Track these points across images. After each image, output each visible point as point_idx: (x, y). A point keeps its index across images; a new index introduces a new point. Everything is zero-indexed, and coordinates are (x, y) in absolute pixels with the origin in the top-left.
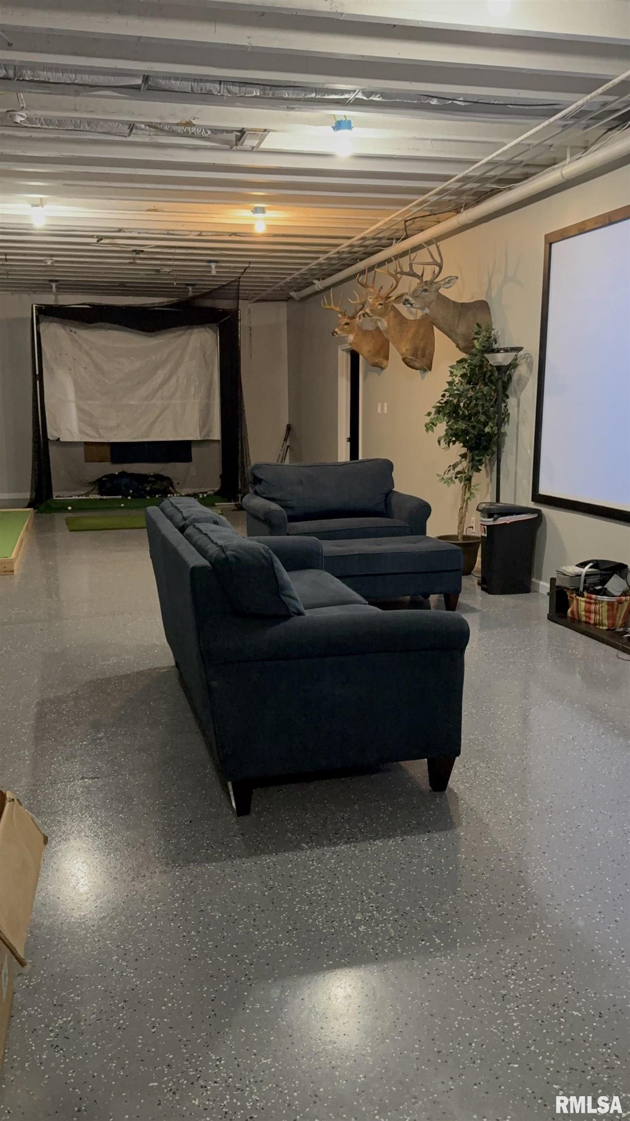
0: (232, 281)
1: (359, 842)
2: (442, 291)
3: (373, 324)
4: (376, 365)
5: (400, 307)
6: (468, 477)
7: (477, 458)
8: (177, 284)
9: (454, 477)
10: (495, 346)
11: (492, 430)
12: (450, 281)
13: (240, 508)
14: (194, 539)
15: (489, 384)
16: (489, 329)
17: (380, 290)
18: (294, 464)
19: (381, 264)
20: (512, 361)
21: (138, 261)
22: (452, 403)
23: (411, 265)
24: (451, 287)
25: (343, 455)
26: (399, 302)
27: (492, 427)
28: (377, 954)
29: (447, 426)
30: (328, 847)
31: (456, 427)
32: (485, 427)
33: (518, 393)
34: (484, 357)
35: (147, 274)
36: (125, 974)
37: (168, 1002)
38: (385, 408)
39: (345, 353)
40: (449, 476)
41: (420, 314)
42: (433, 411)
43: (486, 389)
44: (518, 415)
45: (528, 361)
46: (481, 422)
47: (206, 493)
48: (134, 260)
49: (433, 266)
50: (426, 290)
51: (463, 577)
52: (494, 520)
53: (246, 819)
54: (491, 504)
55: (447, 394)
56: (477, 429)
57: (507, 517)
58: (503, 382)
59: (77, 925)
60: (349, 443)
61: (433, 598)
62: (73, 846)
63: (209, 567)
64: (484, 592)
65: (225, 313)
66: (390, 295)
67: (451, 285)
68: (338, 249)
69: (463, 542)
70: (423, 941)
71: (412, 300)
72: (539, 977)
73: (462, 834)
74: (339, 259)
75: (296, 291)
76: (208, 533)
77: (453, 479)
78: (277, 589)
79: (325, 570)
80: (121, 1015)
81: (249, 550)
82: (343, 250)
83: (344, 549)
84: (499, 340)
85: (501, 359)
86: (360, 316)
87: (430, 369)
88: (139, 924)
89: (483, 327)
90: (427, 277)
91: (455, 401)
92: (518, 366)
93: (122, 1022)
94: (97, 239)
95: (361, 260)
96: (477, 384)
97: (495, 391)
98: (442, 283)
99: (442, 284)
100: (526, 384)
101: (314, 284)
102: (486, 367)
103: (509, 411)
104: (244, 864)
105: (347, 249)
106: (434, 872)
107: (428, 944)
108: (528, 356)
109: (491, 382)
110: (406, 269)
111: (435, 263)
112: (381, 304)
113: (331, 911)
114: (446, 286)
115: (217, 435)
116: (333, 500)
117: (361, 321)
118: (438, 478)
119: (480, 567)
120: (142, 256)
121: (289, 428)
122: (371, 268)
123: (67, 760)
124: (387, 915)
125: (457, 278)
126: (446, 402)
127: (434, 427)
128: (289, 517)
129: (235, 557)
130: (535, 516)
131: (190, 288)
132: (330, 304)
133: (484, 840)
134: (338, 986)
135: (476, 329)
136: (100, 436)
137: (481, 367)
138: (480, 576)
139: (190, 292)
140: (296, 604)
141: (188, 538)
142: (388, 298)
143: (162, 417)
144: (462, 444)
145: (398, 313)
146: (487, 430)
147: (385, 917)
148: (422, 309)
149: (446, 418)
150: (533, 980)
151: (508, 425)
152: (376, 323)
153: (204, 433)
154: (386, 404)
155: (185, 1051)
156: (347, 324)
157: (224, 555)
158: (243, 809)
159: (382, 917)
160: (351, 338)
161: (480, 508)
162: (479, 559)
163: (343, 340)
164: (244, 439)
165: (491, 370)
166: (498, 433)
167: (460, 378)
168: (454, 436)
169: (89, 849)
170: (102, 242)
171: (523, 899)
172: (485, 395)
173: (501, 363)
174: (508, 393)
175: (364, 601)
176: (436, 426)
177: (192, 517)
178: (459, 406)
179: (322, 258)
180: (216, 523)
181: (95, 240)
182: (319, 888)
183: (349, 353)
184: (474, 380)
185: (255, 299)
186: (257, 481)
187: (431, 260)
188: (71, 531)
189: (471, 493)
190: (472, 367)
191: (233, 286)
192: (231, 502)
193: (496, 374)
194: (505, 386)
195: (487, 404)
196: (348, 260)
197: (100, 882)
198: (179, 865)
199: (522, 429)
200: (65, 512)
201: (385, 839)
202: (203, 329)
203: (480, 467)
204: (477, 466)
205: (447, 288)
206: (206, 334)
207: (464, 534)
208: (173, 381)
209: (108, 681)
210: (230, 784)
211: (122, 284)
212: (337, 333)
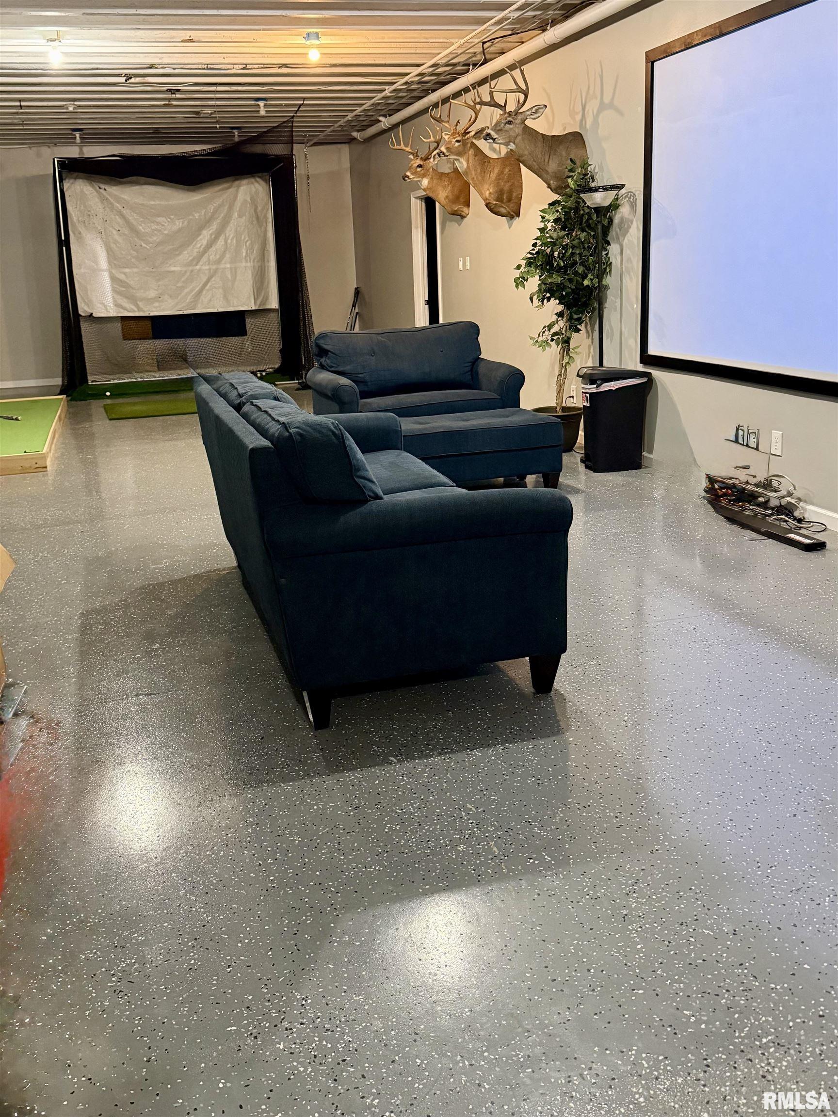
0: (284, 122)
1: (454, 752)
2: (529, 123)
3: (449, 165)
4: (454, 213)
5: (482, 144)
6: (566, 338)
7: (575, 316)
8: (220, 127)
9: (550, 340)
10: (593, 185)
11: (592, 283)
12: (537, 110)
13: (305, 386)
14: (252, 418)
15: (587, 229)
16: (585, 165)
17: (457, 125)
18: (364, 332)
19: (457, 95)
20: (612, 201)
21: (174, 103)
22: (545, 253)
23: (491, 93)
24: (539, 117)
25: (421, 318)
26: (479, 138)
27: (591, 280)
28: (479, 876)
29: (540, 280)
30: (419, 760)
31: (550, 280)
32: (583, 280)
33: (621, 239)
34: (580, 198)
35: (185, 117)
36: (194, 909)
37: (244, 938)
38: (468, 264)
39: (419, 201)
40: (544, 338)
41: (504, 150)
42: (523, 263)
43: (583, 235)
44: (622, 264)
45: (631, 200)
46: (579, 274)
47: (264, 371)
48: (169, 101)
49: (517, 94)
50: (510, 123)
51: (563, 454)
52: (597, 387)
53: (325, 733)
54: (593, 368)
55: (539, 242)
56: (574, 283)
57: (612, 383)
58: (603, 226)
59: (137, 858)
60: (427, 306)
61: (530, 479)
62: (129, 771)
63: (271, 448)
64: (587, 470)
65: (278, 159)
66: (468, 131)
67: (539, 115)
68: (406, 79)
69: (563, 414)
70: (531, 859)
71: (493, 134)
72: (664, 894)
73: (571, 739)
74: (408, 91)
75: (358, 131)
76: (268, 410)
77: (549, 341)
78: (351, 469)
79: (404, 450)
80: (192, 954)
81: (315, 427)
82: (410, 80)
83: (427, 426)
84: (597, 177)
85: (599, 199)
86: (434, 157)
87: (518, 215)
88: (208, 853)
89: (578, 163)
90: (511, 107)
91: (548, 251)
92: (620, 207)
93: (193, 962)
94: (125, 78)
95: (434, 91)
96: (573, 231)
97: (594, 237)
98: (528, 113)
99: (528, 115)
100: (629, 227)
101: (380, 121)
102: (583, 210)
103: (611, 260)
104: (324, 782)
105: (417, 79)
106: (540, 782)
107: (536, 862)
108: (630, 195)
109: (589, 226)
110: (487, 99)
111: (519, 90)
112: (458, 141)
113: (425, 830)
114: (532, 117)
115: (274, 303)
116: (410, 370)
117: (436, 163)
118: (532, 342)
119: (583, 443)
120: (178, 96)
121: (357, 292)
122: (446, 100)
123: (118, 675)
124: (490, 832)
125: (546, 106)
126: (537, 253)
127: (525, 282)
128: (361, 392)
129: (300, 435)
130: (645, 380)
131: (236, 132)
132: (400, 144)
133: (597, 745)
134: (437, 913)
135: (569, 165)
136: (139, 309)
137: (577, 209)
138: (583, 452)
139: (236, 136)
140: (373, 487)
141: (245, 417)
142: (466, 133)
143: (209, 284)
144: (558, 301)
145: (478, 151)
146: (586, 282)
147: (487, 835)
148: (507, 144)
149: (538, 271)
150: (657, 897)
151: (610, 276)
152: (454, 163)
153: (258, 302)
154: (468, 259)
155: (266, 990)
156: (420, 166)
157: (287, 434)
158: (321, 722)
159: (484, 835)
160: (425, 182)
161: (581, 374)
162: (581, 433)
163: (416, 186)
164: (306, 305)
165: (588, 213)
166: (599, 286)
167: (553, 224)
168: (548, 291)
169: (148, 773)
170: (131, 81)
171: (643, 809)
172: (582, 243)
173: (600, 204)
174: (609, 238)
175: (451, 483)
176: (527, 281)
177: (250, 393)
178: (553, 255)
179: (388, 90)
180: (276, 399)
181: (123, 80)
182: (412, 805)
183: (423, 200)
184: (569, 226)
185: (312, 143)
186: (323, 352)
187: (515, 87)
188: (110, 420)
189: (570, 357)
190: (566, 210)
191: (286, 127)
192: (294, 380)
193: (595, 217)
194: (606, 230)
195: (586, 253)
196: (418, 91)
197: (162, 808)
198: (251, 786)
199: (626, 280)
200: (103, 399)
201: (484, 748)
202: (253, 180)
203: (579, 327)
204: (576, 326)
205: (534, 119)
206: (257, 185)
207: (564, 404)
208: (221, 242)
209: (161, 585)
210: (305, 694)
211: (157, 131)
212: (408, 177)
